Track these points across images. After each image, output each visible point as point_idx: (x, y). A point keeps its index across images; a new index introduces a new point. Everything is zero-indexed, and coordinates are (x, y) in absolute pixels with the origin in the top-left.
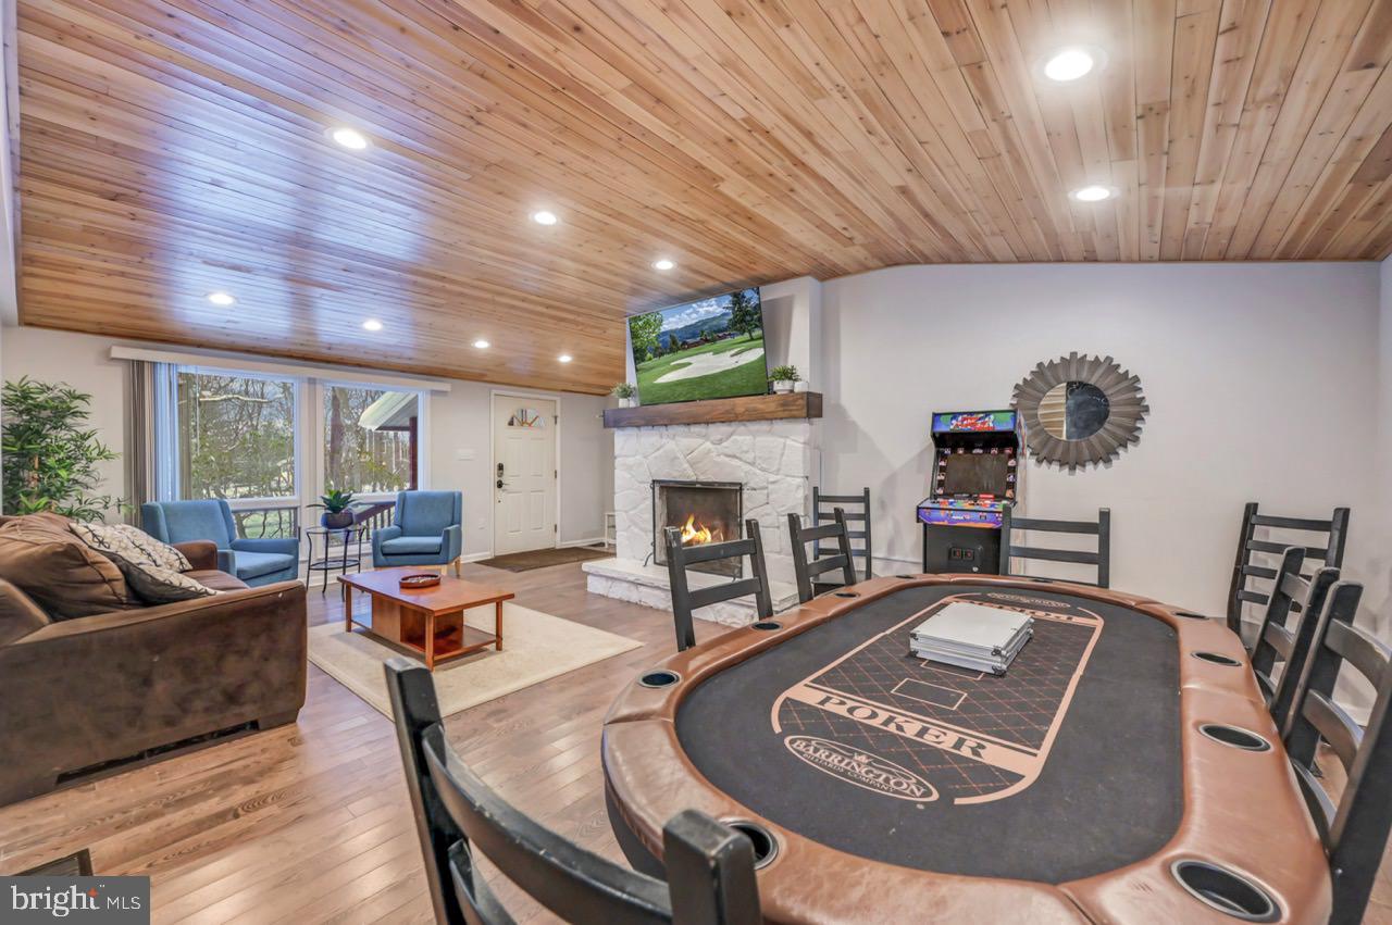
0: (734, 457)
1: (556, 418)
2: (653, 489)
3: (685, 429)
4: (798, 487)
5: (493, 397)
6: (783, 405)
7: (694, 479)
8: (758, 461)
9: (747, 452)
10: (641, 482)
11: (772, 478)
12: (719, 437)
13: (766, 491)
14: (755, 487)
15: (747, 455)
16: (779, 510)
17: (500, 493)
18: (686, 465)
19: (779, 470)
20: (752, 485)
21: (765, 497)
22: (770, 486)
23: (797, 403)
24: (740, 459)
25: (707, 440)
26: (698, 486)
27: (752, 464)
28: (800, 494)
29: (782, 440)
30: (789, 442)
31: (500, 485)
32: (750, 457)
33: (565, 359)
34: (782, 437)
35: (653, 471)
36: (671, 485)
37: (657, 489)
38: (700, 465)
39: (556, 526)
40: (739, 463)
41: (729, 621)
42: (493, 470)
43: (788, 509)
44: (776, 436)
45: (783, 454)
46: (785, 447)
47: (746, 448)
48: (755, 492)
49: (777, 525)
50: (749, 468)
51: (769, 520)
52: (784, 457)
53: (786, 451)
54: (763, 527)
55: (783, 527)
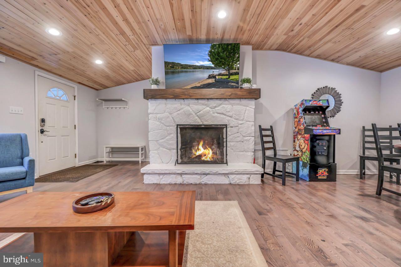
0: (223, 114)
1: (75, 97)
2: (177, 129)
3: (196, 101)
4: (252, 125)
5: (36, 76)
6: (249, 93)
7: (201, 123)
8: (234, 116)
9: (229, 112)
10: (168, 126)
11: (241, 122)
12: (215, 105)
13: (237, 128)
14: (233, 126)
15: (229, 113)
16: (244, 135)
17: (42, 137)
18: (197, 117)
19: (243, 119)
20: (231, 125)
21: (237, 130)
22: (240, 126)
23: (256, 92)
24: (225, 115)
25: (208, 106)
26: (203, 126)
27: (231, 117)
28: (253, 128)
29: (245, 107)
30: (248, 108)
31: (42, 132)
32: (230, 114)
33: (99, 62)
35: (176, 120)
36: (187, 126)
37: (179, 129)
38: (205, 117)
39: (76, 155)
40: (225, 116)
41: (238, 182)
42: (38, 123)
43: (248, 134)
44: (242, 105)
45: (245, 113)
46: (246, 110)
47: (228, 110)
48: (233, 128)
49: (242, 141)
50: (230, 118)
51: (239, 139)
52: (246, 114)
53: (247, 112)
54: (236, 142)
55: (245, 142)
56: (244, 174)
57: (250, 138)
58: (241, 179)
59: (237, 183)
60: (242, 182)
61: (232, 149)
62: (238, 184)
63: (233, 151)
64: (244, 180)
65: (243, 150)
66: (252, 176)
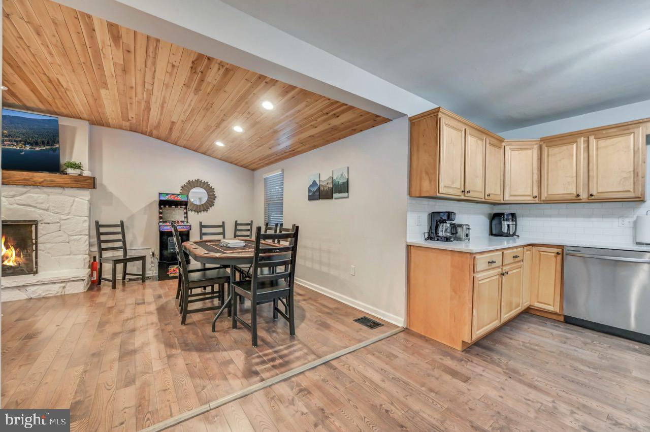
4: (85, 221)
8: (51, 208)
9: (42, 203)
11: (65, 217)
12: (12, 194)
13: (59, 224)
14: (49, 222)
15: (43, 205)
16: (69, 233)
19: (69, 213)
20: (46, 221)
21: (58, 227)
22: (62, 222)
23: (87, 181)
24: (34, 207)
27: (47, 210)
28: (86, 224)
29: (72, 198)
30: (76, 199)
32: (44, 206)
34: (71, 196)
40: (33, 209)
41: (43, 294)
43: (77, 232)
44: (67, 195)
45: (72, 205)
46: (74, 202)
47: (39, 201)
48: (50, 225)
49: (68, 241)
50: (43, 212)
51: (61, 239)
52: (73, 207)
53: (75, 204)
54: (56, 243)
55: (72, 242)
56: (55, 283)
57: (80, 237)
58: (50, 290)
59: (41, 297)
60: (51, 294)
61: (49, 253)
62: (43, 297)
63: (49, 255)
64: (55, 290)
65: (69, 253)
66: (69, 284)
